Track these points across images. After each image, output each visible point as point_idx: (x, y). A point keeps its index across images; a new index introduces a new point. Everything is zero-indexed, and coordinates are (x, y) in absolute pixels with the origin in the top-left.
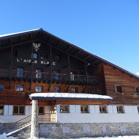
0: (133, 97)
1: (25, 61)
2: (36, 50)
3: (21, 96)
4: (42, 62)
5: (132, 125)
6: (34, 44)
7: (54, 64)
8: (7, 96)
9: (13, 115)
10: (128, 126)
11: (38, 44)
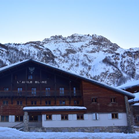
0: (108, 106)
1: (23, 82)
2: (32, 73)
3: (20, 109)
4: (36, 82)
5: (105, 128)
6: (30, 68)
7: (46, 82)
8: (10, 109)
9: (15, 122)
10: (101, 129)
11: (33, 68)
